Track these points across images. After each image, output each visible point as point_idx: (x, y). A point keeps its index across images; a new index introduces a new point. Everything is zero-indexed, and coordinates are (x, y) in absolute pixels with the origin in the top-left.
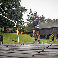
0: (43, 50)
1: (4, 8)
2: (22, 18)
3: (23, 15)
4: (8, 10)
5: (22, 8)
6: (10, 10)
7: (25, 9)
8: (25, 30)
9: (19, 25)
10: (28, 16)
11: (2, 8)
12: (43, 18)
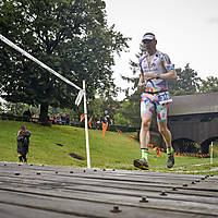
0: (163, 194)
1: (45, 33)
2: (110, 73)
3: (111, 62)
4: (58, 39)
5: (110, 33)
6: (66, 41)
7: (122, 40)
8: (117, 116)
9: (97, 97)
10: (133, 64)
11: (38, 32)
12: (189, 73)
